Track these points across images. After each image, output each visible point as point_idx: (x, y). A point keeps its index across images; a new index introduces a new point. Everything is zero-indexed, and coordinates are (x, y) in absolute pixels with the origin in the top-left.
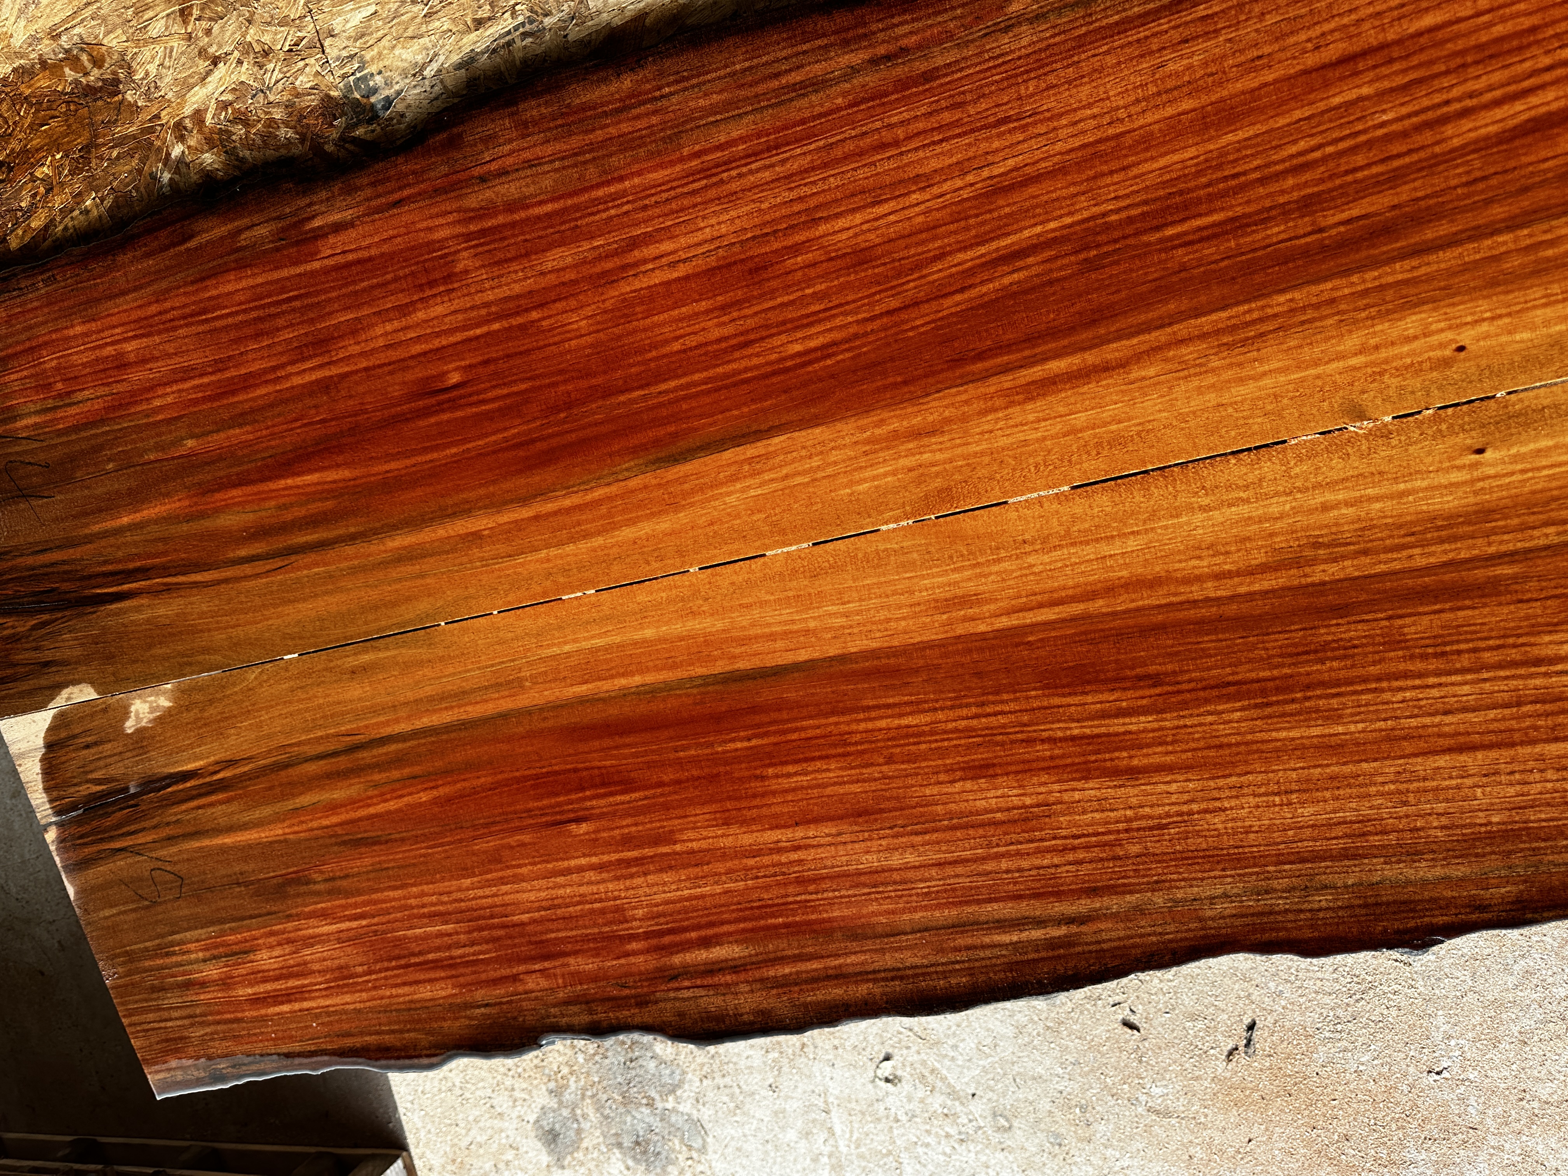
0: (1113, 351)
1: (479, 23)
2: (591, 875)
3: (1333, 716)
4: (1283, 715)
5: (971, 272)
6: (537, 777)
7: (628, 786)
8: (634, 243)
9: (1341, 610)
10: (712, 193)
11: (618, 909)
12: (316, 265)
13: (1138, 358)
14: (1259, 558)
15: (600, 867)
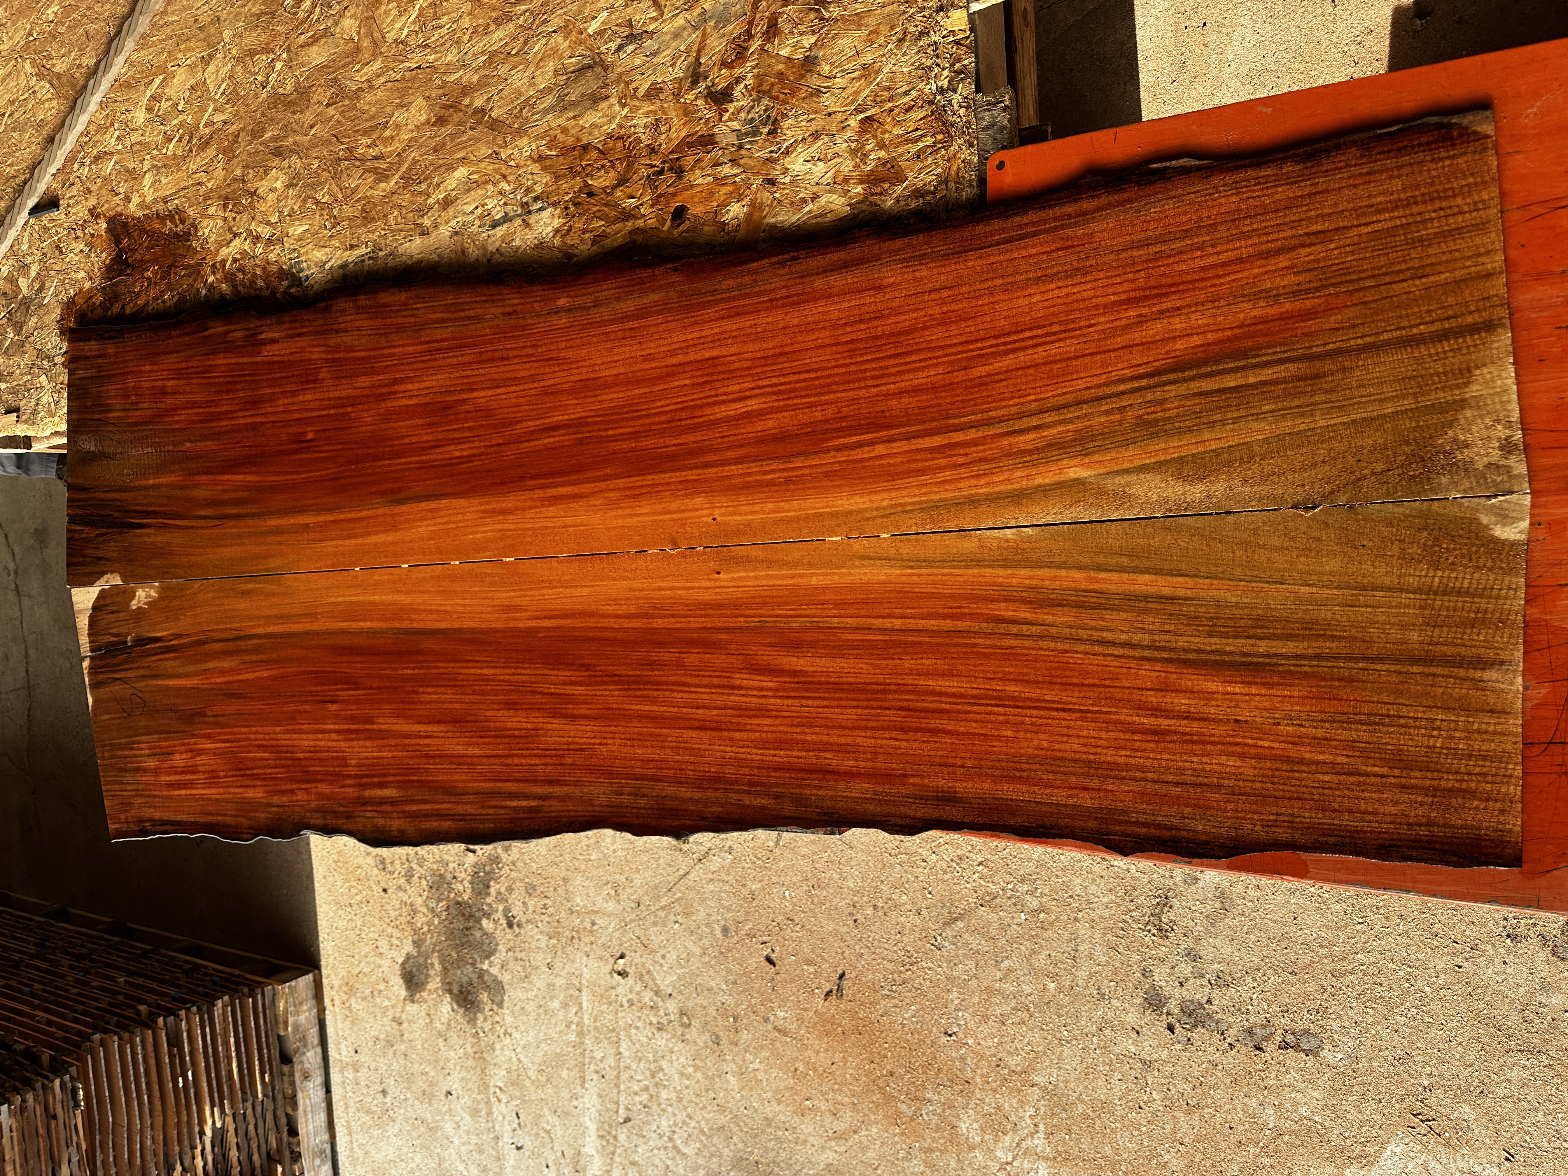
0: (585, 488)
1: (352, 247)
2: (334, 736)
3: (654, 701)
4: (635, 696)
5: (532, 433)
6: (317, 672)
7: (357, 686)
8: (396, 381)
9: (661, 644)
10: (431, 364)
11: (344, 759)
12: (259, 359)
13: (594, 493)
14: (632, 610)
15: (338, 732)
